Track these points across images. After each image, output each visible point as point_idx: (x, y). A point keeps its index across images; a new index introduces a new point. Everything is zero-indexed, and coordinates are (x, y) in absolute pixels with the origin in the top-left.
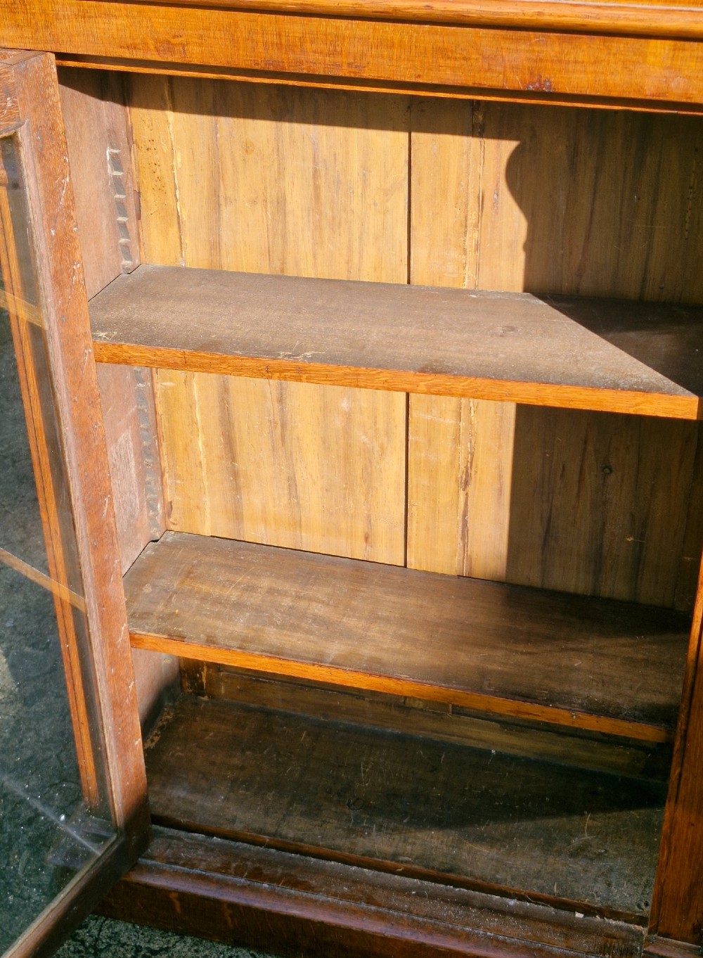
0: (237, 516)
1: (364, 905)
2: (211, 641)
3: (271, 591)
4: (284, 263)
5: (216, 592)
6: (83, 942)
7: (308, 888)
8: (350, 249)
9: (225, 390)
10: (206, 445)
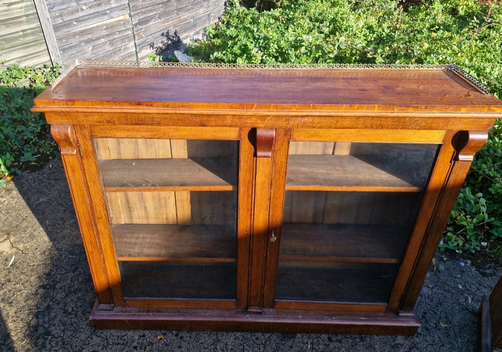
0: (131, 218)
1: (177, 314)
2: (130, 255)
3: (143, 238)
5: (128, 240)
6: (103, 338)
7: (163, 312)
8: (156, 151)
10: (121, 202)
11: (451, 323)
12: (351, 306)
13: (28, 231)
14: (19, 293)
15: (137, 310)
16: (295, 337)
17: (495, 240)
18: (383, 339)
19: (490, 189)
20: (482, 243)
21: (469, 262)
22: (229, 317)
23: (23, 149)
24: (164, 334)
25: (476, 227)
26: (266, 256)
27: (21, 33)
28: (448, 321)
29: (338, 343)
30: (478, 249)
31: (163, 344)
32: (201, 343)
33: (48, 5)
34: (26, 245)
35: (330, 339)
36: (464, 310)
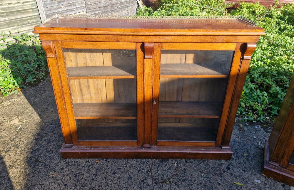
0: (83, 100)
1: (106, 148)
2: (82, 116)
3: (89, 109)
4: (87, 65)
5: (81, 110)
6: (66, 162)
7: (99, 148)
8: (96, 62)
9: (80, 83)
10: (78, 90)
11: (249, 154)
12: (197, 143)
13: (28, 114)
14: (22, 143)
15: (85, 147)
16: (168, 161)
17: (273, 116)
18: (214, 161)
19: (270, 91)
20: (267, 118)
21: (260, 126)
22: (133, 150)
23: (27, 76)
24: (99, 160)
25: (263, 110)
26: (152, 114)
27: (29, 18)
28: (248, 153)
29: (190, 163)
30: (265, 120)
31: (98, 165)
32: (119, 164)
33: (43, 4)
34: (27, 120)
35: (186, 162)
36: (256, 148)
